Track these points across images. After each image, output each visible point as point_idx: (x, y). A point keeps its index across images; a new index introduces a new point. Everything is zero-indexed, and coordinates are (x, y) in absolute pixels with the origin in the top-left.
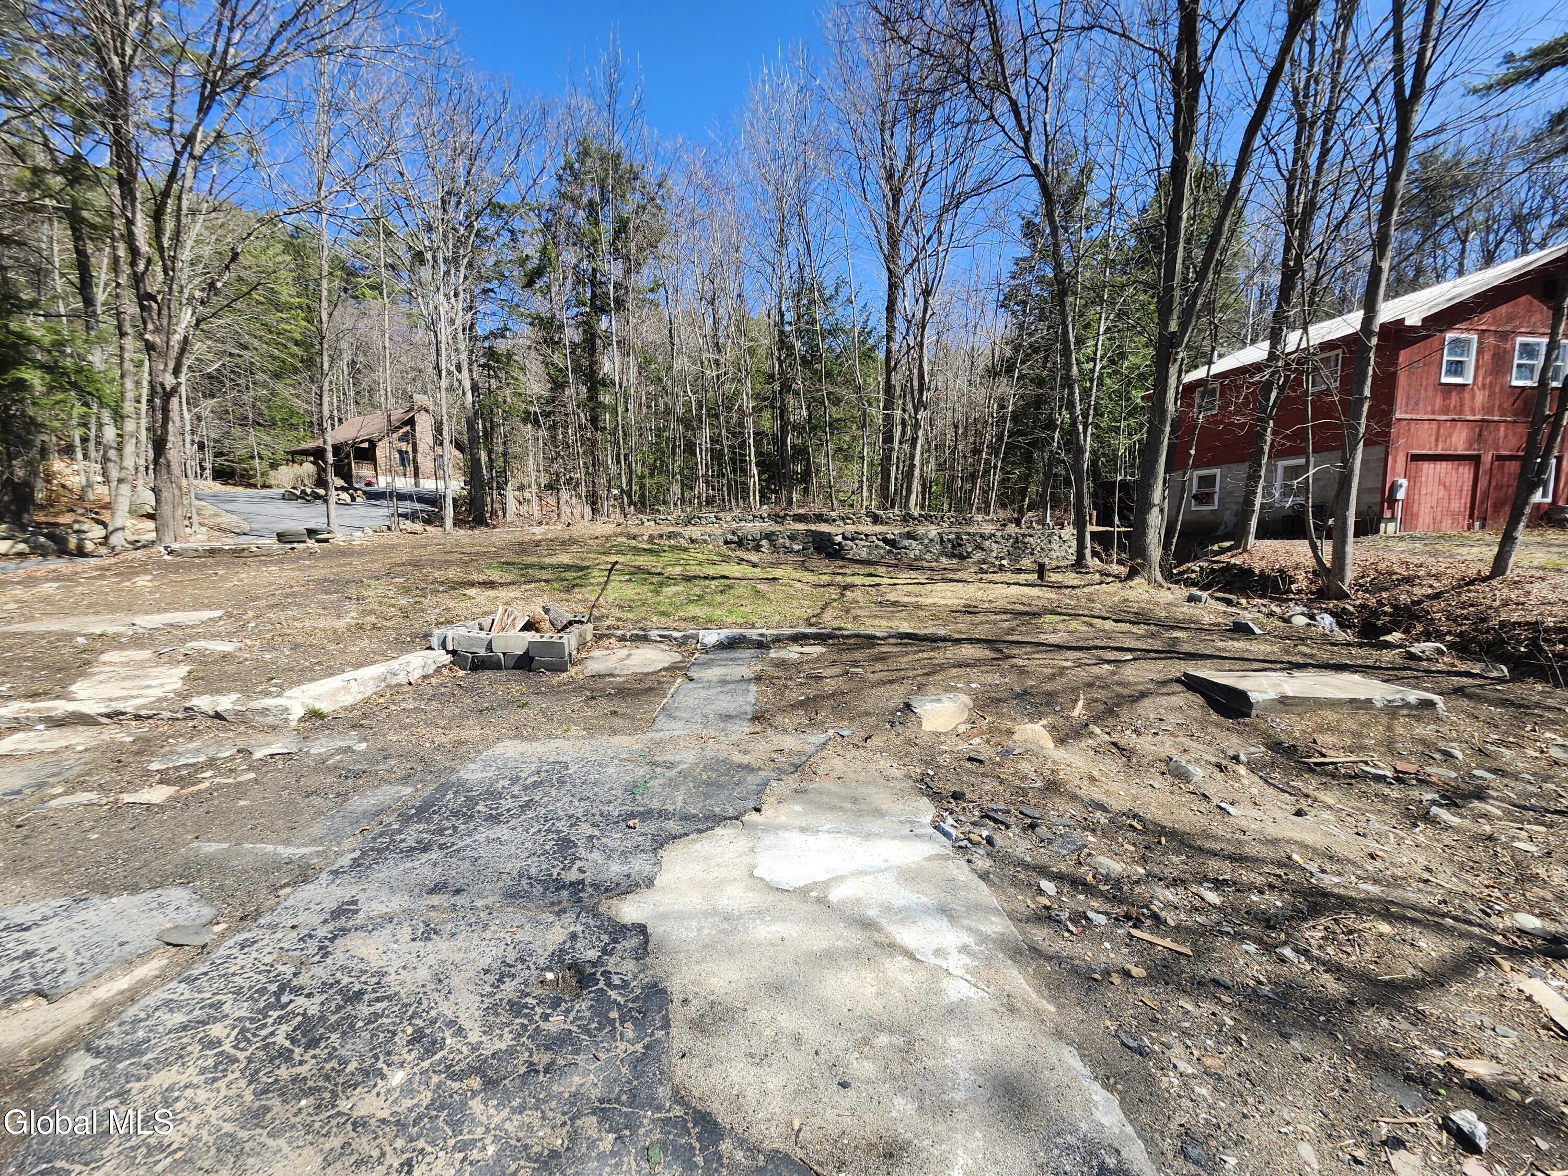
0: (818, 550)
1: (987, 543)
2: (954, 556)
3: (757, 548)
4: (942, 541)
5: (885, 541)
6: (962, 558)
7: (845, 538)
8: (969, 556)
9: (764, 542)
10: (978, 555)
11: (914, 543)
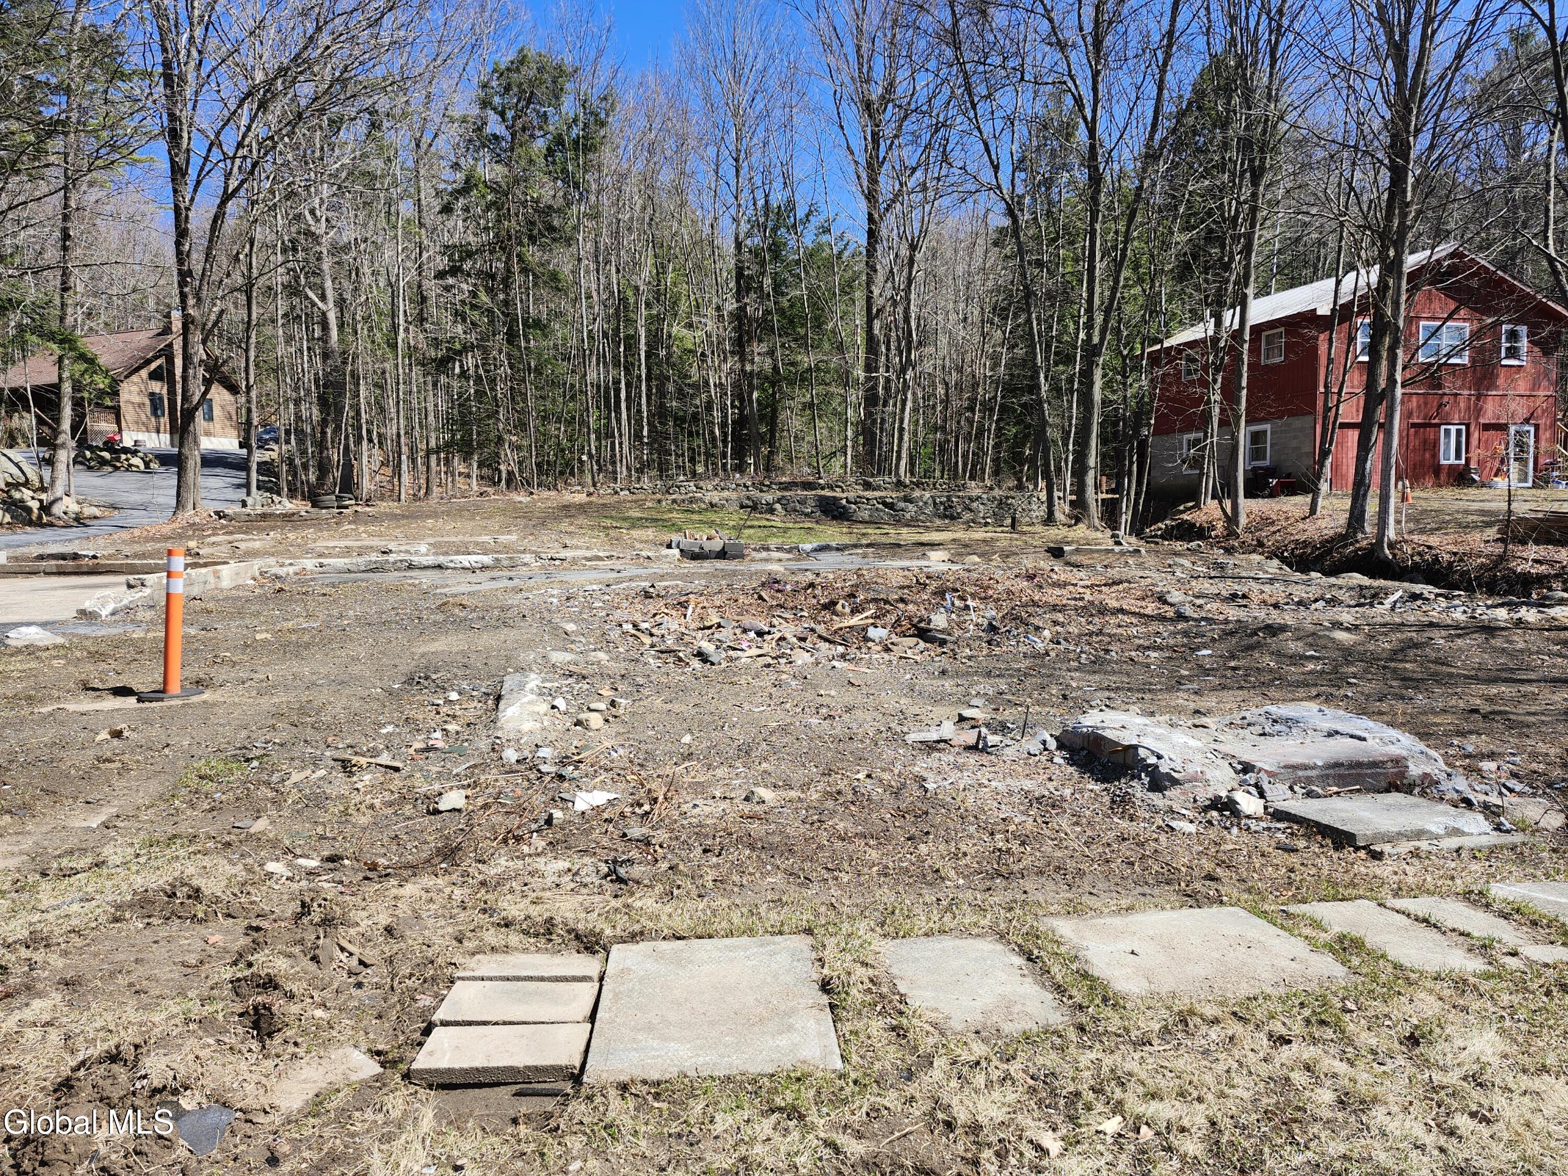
0: (825, 512)
1: (975, 505)
2: (946, 517)
3: (772, 511)
4: (935, 503)
5: (885, 504)
6: (952, 518)
7: (848, 502)
8: (959, 516)
9: (778, 506)
10: (967, 516)
11: (910, 506)
